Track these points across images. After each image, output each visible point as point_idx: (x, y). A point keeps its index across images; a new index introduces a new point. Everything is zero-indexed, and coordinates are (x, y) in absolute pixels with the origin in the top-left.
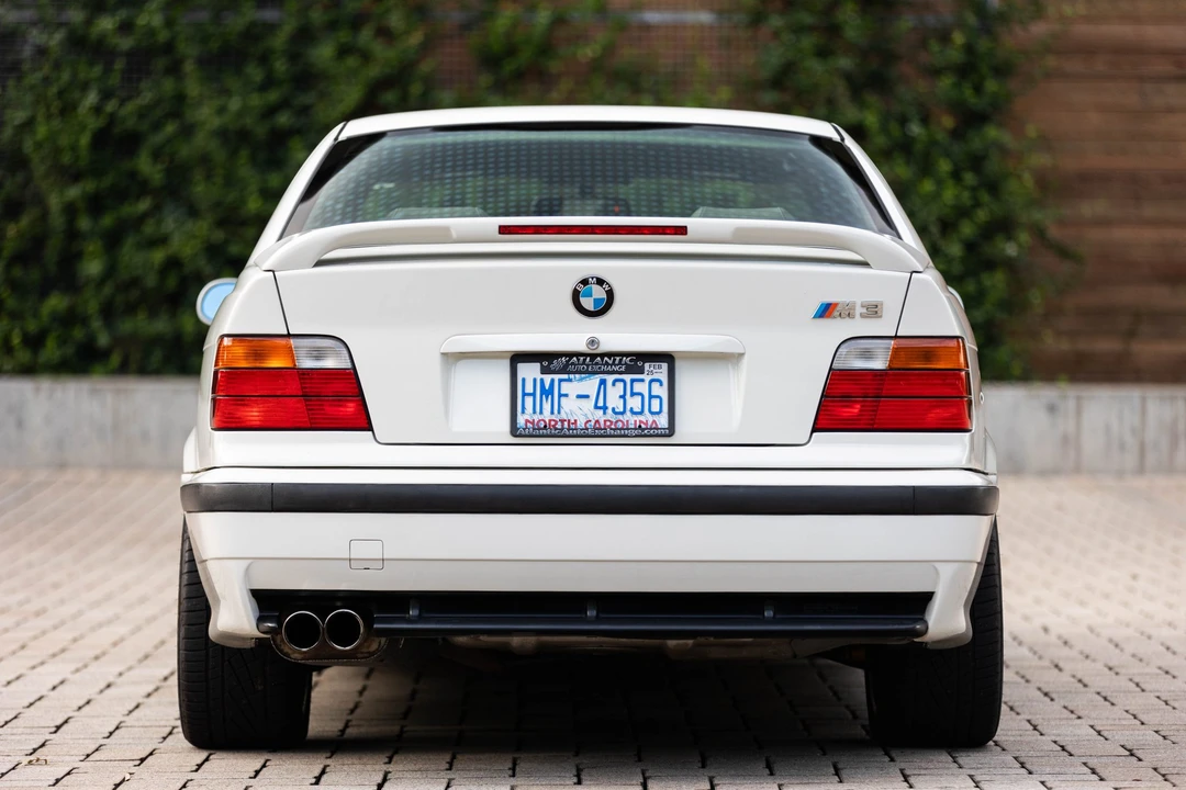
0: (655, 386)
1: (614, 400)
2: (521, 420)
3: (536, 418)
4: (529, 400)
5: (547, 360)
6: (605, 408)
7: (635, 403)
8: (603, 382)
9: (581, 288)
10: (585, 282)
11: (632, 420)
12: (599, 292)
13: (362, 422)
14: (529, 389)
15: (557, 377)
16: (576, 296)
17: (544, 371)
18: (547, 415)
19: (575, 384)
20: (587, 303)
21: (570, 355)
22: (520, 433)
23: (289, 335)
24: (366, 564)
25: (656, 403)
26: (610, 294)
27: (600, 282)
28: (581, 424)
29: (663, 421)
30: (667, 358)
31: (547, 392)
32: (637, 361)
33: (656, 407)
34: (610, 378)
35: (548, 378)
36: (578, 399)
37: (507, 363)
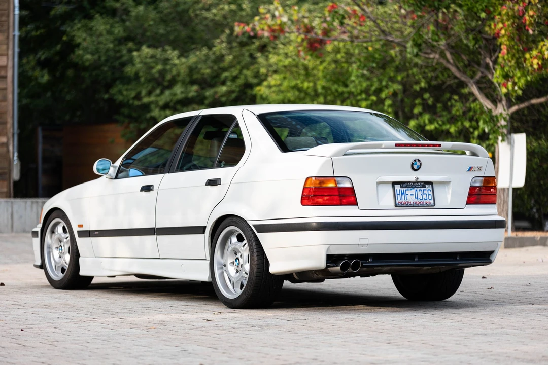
0: (429, 191)
1: (420, 196)
2: (397, 202)
3: (401, 201)
4: (399, 196)
5: (402, 184)
6: (417, 198)
7: (425, 196)
8: (416, 190)
9: (414, 162)
10: (415, 161)
11: (425, 202)
12: (418, 164)
13: (355, 203)
14: (398, 193)
15: (405, 189)
16: (412, 165)
17: (401, 187)
18: (404, 201)
19: (409, 191)
20: (415, 167)
21: (408, 182)
22: (398, 206)
23: (334, 177)
24: (362, 245)
25: (430, 196)
26: (421, 164)
27: (419, 161)
28: (412, 203)
29: (432, 202)
30: (430, 183)
31: (403, 194)
32: (424, 184)
33: (430, 198)
34: (418, 189)
35: (403, 189)
36: (411, 195)
37: (391, 185)
